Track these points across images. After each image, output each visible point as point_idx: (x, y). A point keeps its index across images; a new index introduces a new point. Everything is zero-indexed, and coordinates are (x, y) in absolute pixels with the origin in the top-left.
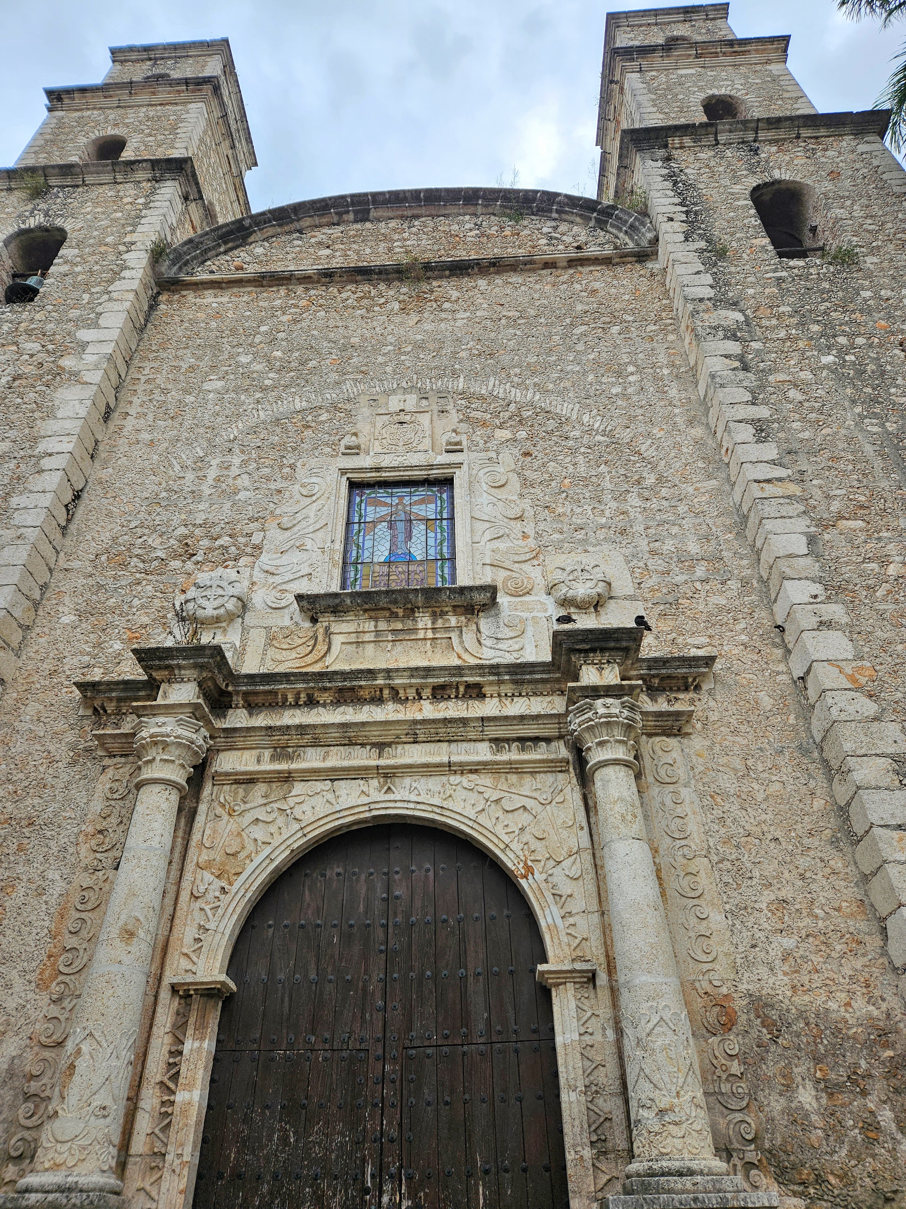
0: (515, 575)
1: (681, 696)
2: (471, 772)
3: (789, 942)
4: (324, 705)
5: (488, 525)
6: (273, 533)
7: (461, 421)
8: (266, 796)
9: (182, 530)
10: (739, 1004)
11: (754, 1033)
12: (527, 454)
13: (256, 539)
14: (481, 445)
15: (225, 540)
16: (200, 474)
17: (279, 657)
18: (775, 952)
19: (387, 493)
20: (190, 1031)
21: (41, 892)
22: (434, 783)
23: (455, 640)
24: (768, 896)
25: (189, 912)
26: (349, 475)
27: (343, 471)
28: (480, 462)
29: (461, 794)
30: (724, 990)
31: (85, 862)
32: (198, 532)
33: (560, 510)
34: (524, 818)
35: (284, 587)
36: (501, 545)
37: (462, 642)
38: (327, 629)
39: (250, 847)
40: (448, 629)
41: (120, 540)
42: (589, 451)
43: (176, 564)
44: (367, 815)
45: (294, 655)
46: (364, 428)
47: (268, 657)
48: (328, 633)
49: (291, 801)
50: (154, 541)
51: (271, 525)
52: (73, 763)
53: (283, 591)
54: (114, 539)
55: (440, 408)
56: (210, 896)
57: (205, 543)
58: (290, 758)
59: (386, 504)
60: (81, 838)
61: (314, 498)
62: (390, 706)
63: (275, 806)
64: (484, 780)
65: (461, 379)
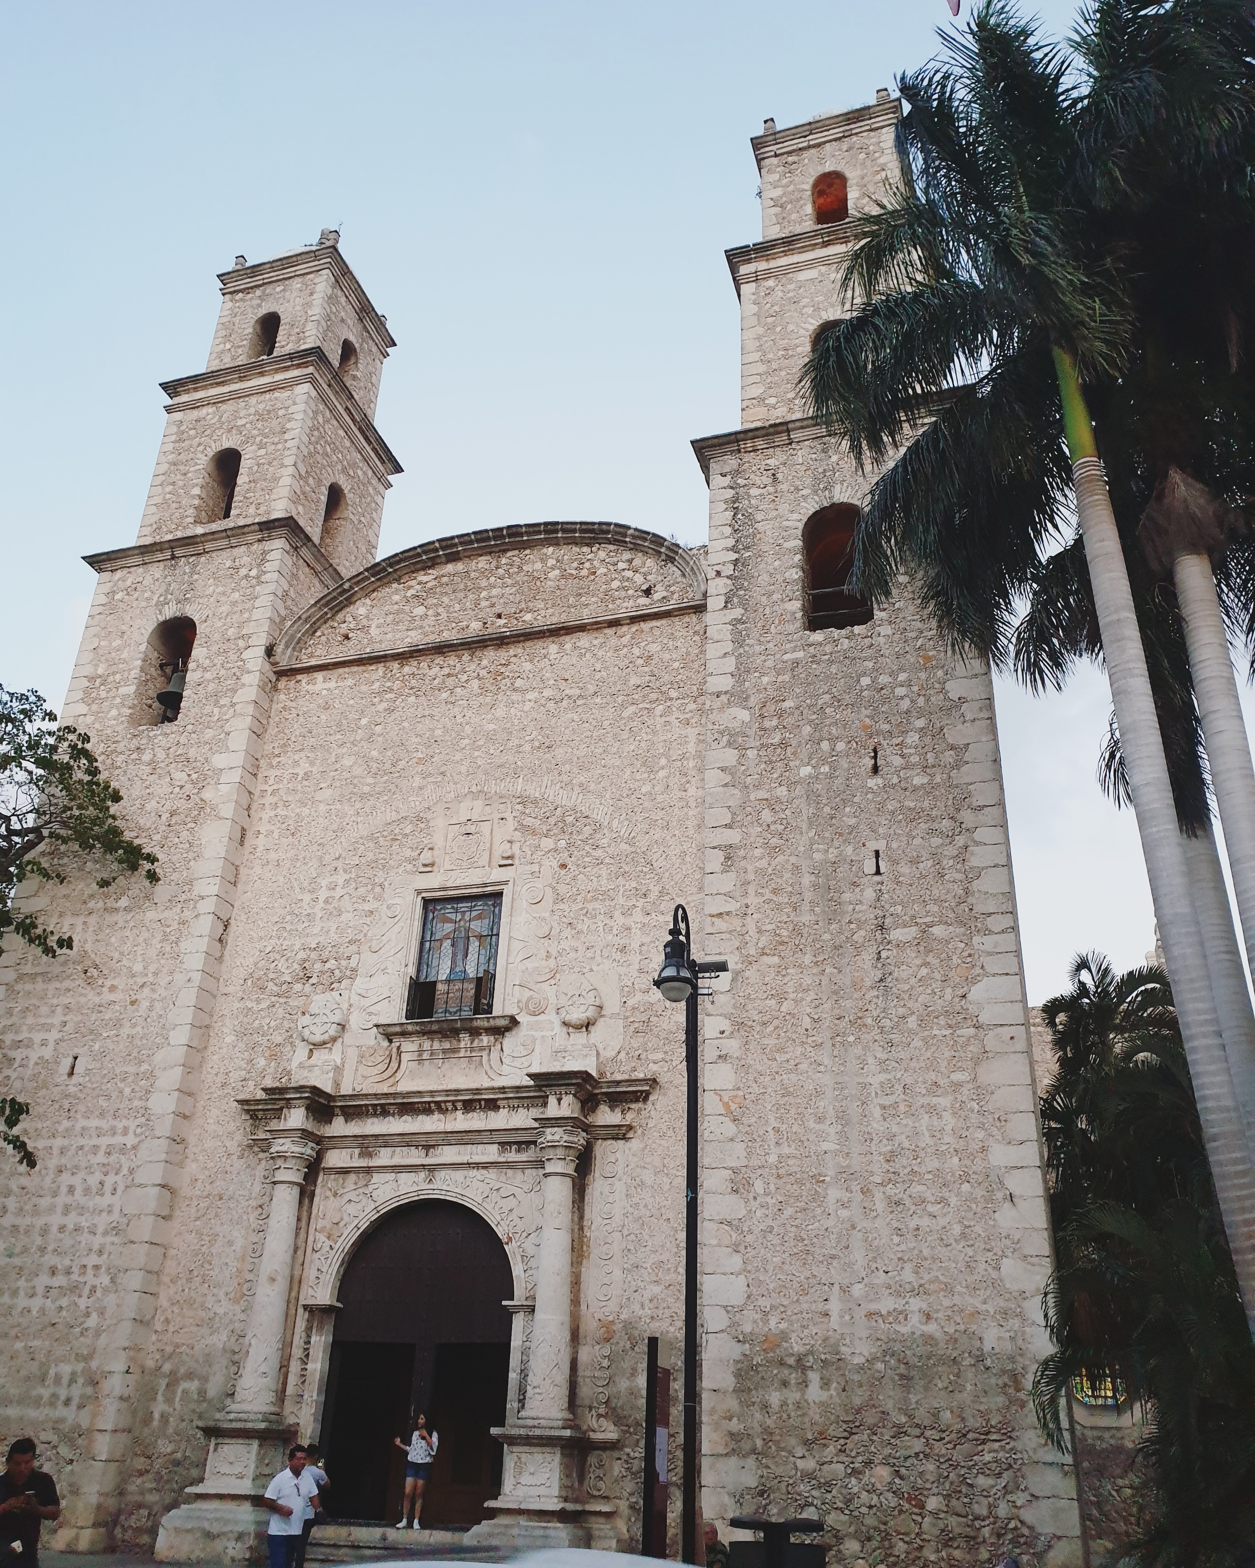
0: (535, 995)
1: (633, 1106)
2: (483, 1168)
3: (657, 1289)
4: (393, 1115)
5: (522, 944)
6: (367, 956)
7: (516, 829)
8: (356, 1184)
9: (302, 955)
10: (618, 1327)
11: (622, 1344)
12: (563, 866)
13: (353, 963)
14: (529, 856)
15: (331, 964)
16: (314, 896)
17: (365, 1073)
18: (647, 1295)
19: (453, 908)
20: (314, 1331)
21: (230, 1243)
22: (459, 1175)
23: (485, 1058)
24: (654, 1258)
25: (311, 1262)
26: (424, 895)
27: (419, 892)
28: (525, 877)
29: (476, 1184)
30: (611, 1318)
31: (253, 1226)
32: (314, 955)
33: (579, 927)
34: (512, 1203)
35: (371, 1009)
36: (529, 964)
37: (489, 1060)
38: (399, 1048)
39: (346, 1219)
40: (482, 1049)
41: (260, 965)
42: (612, 861)
43: (298, 987)
44: (416, 1198)
45: (376, 1072)
46: (438, 840)
47: (359, 1073)
48: (399, 1053)
49: (371, 1188)
50: (282, 965)
51: (364, 948)
52: (241, 1157)
53: (370, 1014)
54: (256, 964)
55: (501, 816)
56: (324, 1251)
57: (318, 966)
58: (370, 1155)
59: (450, 921)
60: (250, 1210)
61: (396, 919)
62: (437, 1116)
63: (361, 1190)
64: (492, 1174)
65: (520, 780)
